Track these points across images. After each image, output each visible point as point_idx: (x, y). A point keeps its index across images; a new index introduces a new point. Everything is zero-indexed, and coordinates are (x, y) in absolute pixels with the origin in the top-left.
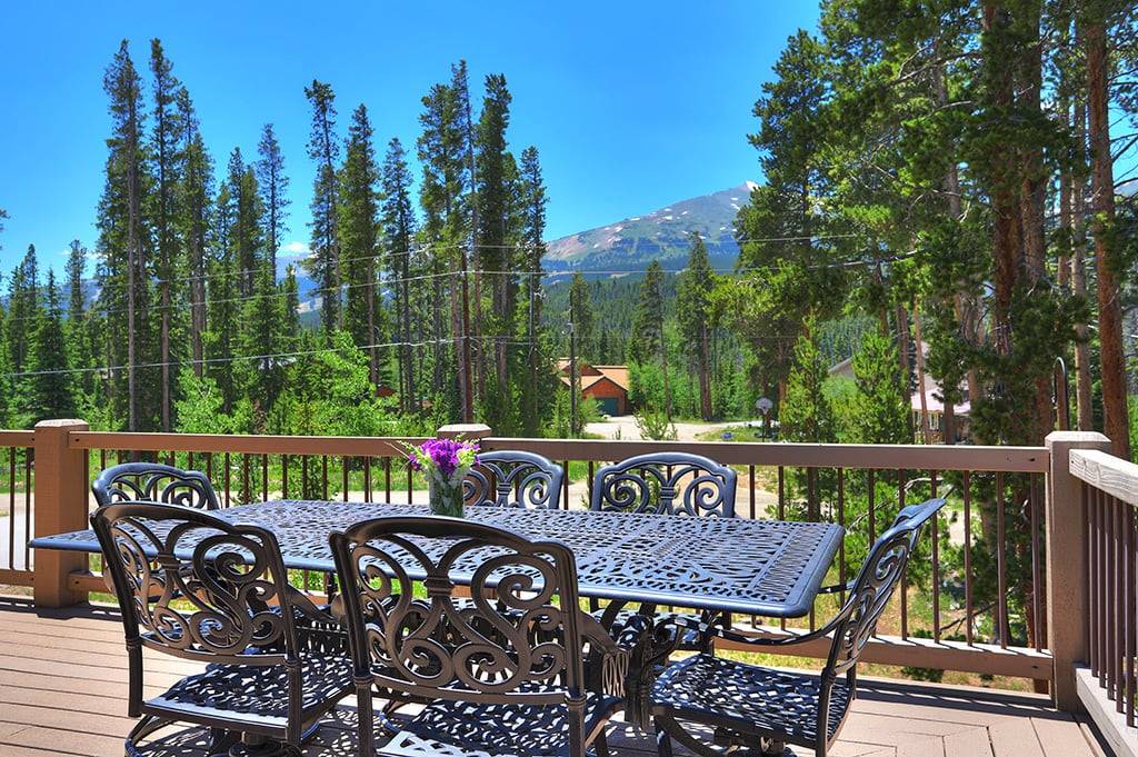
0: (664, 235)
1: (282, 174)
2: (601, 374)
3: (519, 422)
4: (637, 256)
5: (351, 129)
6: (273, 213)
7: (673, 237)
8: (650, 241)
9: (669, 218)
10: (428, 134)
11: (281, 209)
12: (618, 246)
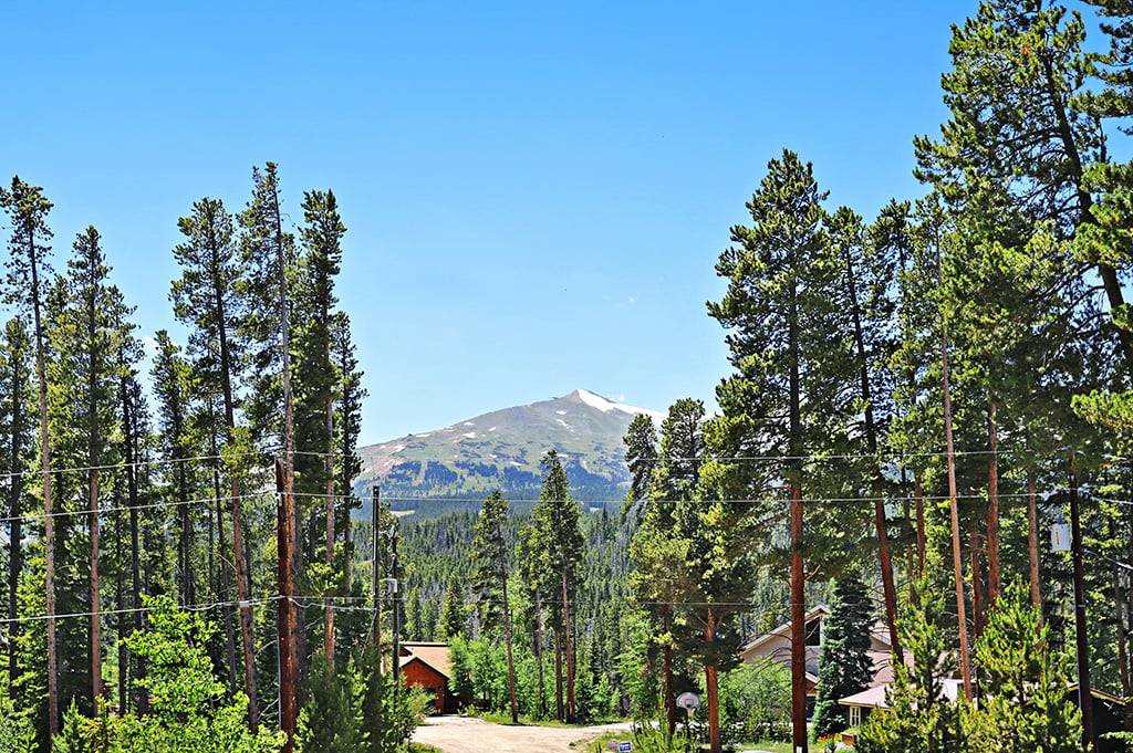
0: (465, 459)
2: (411, 654)
3: (362, 732)
4: (426, 487)
5: (71, 264)
7: (477, 461)
8: (443, 467)
9: (471, 435)
10: (191, 277)
12: (398, 472)
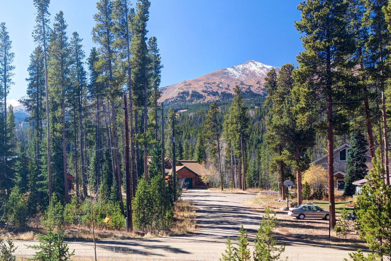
0: (205, 89)
1: (10, 51)
2: (183, 165)
4: (191, 101)
5: (55, 25)
6: (5, 73)
7: (210, 90)
8: (198, 93)
11: (10, 71)
12: (181, 95)
